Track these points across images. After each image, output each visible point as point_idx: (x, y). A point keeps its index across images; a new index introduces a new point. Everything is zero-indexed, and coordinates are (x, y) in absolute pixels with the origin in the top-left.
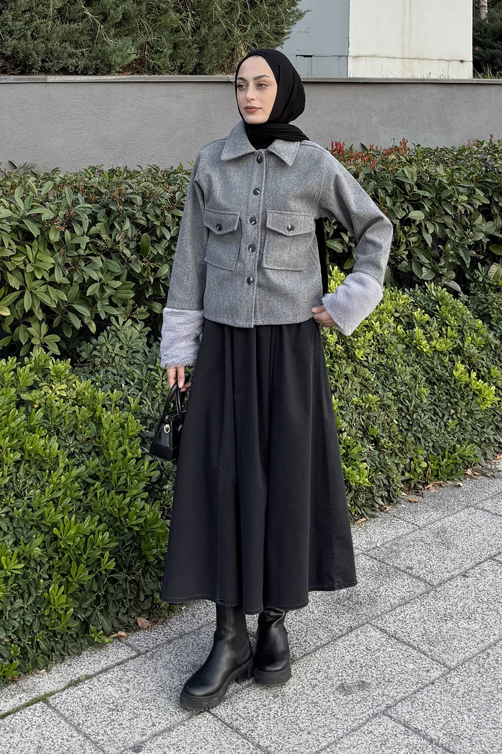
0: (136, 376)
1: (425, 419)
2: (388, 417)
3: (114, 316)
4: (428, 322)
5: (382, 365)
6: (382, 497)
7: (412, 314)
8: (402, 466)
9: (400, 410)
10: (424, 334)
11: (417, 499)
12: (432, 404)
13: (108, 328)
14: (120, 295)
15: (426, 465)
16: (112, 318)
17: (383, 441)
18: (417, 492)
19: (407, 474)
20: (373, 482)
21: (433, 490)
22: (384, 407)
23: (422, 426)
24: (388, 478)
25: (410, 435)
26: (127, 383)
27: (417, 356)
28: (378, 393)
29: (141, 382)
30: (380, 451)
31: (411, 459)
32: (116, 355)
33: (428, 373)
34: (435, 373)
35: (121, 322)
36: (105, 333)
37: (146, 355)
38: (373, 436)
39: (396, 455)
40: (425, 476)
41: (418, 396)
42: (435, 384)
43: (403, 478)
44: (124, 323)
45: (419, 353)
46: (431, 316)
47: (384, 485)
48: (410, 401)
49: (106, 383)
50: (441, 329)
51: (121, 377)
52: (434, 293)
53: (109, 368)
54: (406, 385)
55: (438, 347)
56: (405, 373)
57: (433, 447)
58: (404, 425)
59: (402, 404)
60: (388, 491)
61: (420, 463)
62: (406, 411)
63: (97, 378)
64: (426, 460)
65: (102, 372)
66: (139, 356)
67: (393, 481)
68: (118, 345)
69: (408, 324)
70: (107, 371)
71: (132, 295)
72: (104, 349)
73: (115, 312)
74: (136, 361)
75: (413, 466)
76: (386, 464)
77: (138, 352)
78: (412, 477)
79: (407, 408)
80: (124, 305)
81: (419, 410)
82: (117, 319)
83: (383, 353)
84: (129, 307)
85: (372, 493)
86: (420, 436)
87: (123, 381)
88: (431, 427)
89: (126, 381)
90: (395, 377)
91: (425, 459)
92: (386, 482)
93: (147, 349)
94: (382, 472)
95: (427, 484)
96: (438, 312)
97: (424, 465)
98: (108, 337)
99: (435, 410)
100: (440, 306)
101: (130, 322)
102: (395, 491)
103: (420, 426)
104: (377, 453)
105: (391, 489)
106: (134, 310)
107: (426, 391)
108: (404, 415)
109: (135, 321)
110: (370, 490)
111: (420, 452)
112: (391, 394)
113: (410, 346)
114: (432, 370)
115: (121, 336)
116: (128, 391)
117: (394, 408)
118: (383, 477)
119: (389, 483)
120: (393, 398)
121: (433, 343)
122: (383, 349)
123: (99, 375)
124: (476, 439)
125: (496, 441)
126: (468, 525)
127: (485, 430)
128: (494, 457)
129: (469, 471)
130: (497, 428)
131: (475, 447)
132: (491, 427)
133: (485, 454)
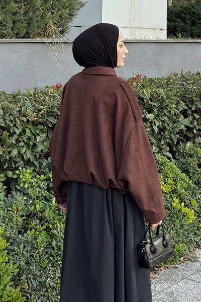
21: (163, 271)
29: (4, 218)
37: (5, 202)
66: (2, 203)
93: (6, 199)
95: (160, 267)
96: (163, 170)
100: (164, 167)
124: (185, 240)
125: (195, 241)
126: (185, 289)
127: (189, 235)
128: (194, 250)
129: (182, 259)
130: (195, 233)
131: (185, 245)
132: (192, 233)
133: (189, 249)
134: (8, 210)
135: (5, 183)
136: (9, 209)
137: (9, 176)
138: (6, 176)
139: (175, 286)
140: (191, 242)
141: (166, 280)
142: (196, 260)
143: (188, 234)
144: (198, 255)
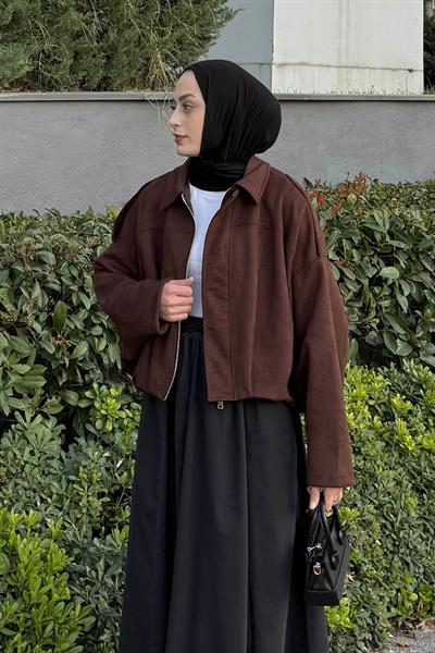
0: (54, 491)
1: (415, 536)
2: (370, 536)
3: (18, 410)
4: (410, 412)
5: (360, 470)
6: (364, 640)
7: (390, 402)
8: (387, 600)
9: (384, 526)
10: (408, 428)
11: (407, 642)
12: (420, 518)
13: (13, 426)
14: (27, 383)
15: (417, 597)
16: (17, 413)
17: (365, 569)
18: (407, 633)
19: (393, 610)
20: (355, 622)
21: (427, 630)
22: (365, 524)
23: (411, 547)
24: (372, 615)
25: (396, 559)
26: (42, 500)
27: (400, 456)
28: (356, 505)
29: (61, 498)
30: (362, 581)
31: (398, 590)
32: (26, 462)
33: (414, 478)
34: (423, 477)
35: (28, 418)
36: (10, 434)
37: (62, 461)
38: (352, 562)
39: (381, 586)
40: (415, 611)
41: (405, 508)
42: (423, 492)
43: (389, 615)
44: (33, 419)
45: (403, 453)
46: (414, 403)
47: (368, 625)
48: (396, 516)
49: (17, 500)
50: (426, 420)
51: (35, 491)
52: (416, 374)
53: (19, 481)
54: (389, 494)
55: (425, 443)
56: (387, 478)
57: (424, 573)
58: (389, 546)
59: (386, 519)
60: (372, 633)
61: (408, 595)
62: (390, 528)
63: (4, 494)
64: (416, 591)
65: (11, 485)
66: (55, 463)
67: (378, 618)
68: (28, 449)
69: (386, 414)
70: (16, 485)
71: (43, 383)
72: (10, 454)
73: (21, 404)
74: (51, 470)
75: (400, 599)
76: (370, 598)
77: (53, 458)
78: (399, 613)
79: (392, 524)
80: (31, 396)
81: (406, 526)
82: (23, 413)
83: (359, 453)
84: (36, 399)
85: (355, 636)
86: (408, 559)
87: (38, 498)
88: (422, 548)
89: (41, 498)
90: (376, 485)
91: (415, 589)
92: (370, 621)
93: (63, 454)
94: (364, 607)
95: (418, 621)
96: (422, 397)
97: (414, 597)
98: (14, 438)
99: (425, 525)
100: (425, 391)
101: (39, 418)
102: (381, 632)
103: (408, 547)
104: (359, 583)
105: (376, 630)
106: (43, 402)
107: (414, 501)
108: (388, 533)
109: (46, 416)
110: (352, 632)
111: (409, 580)
112: (372, 507)
113: (392, 444)
114: (420, 474)
115: (31, 438)
116: (46, 510)
117: (377, 525)
118: (366, 615)
119: (373, 622)
120: (375, 511)
121: (419, 438)
122: (359, 449)
123: (7, 489)
134: (69, 481)
135: (61, 418)
136: (72, 478)
137: (71, 403)
138: (63, 402)
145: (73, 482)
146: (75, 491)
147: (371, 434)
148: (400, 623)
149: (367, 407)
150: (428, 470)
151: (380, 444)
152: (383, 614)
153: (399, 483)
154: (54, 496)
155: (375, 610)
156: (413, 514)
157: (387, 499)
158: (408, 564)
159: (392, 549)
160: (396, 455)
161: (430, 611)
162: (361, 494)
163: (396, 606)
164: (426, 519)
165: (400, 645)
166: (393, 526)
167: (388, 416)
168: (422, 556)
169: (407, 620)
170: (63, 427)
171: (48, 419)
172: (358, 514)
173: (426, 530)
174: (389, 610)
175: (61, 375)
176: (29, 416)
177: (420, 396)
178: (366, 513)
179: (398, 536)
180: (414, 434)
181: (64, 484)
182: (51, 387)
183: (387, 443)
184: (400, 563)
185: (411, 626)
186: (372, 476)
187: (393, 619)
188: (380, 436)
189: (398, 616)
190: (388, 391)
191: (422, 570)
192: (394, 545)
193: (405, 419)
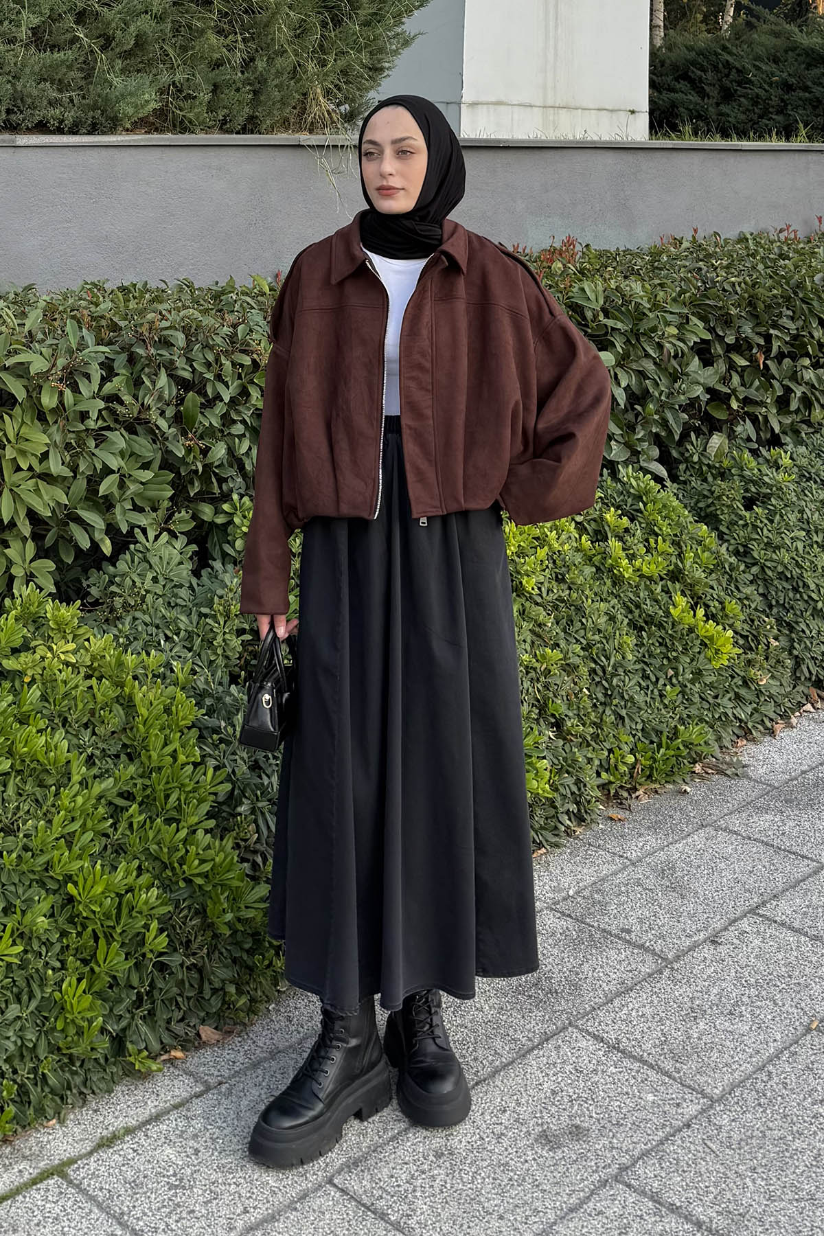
0: (182, 626)
1: (631, 684)
2: (575, 684)
3: (139, 527)
4: (627, 530)
5: (563, 601)
6: (568, 812)
7: (602, 518)
8: (597, 762)
9: (593, 672)
10: (624, 549)
11: (621, 814)
12: (639, 661)
13: (132, 546)
14: (150, 493)
15: (633, 759)
16: (137, 530)
17: (569, 724)
18: (621, 804)
19: (604, 775)
20: (556, 790)
21: (645, 800)
22: (569, 669)
23: (626, 697)
24: (578, 782)
25: (608, 712)
26: (167, 638)
27: (614, 584)
28: (558, 645)
29: (190, 636)
30: (564, 739)
31: (610, 751)
32: (147, 591)
33: (631, 612)
34: (642, 611)
35: (151, 537)
36: (128, 556)
37: (193, 590)
38: (553, 716)
39: (588, 745)
40: (632, 777)
41: (620, 649)
42: (642, 629)
43: (599, 781)
44: (157, 538)
45: (618, 581)
46: (632, 519)
47: (573, 793)
48: (608, 659)
49: (135, 639)
50: (647, 540)
51: (157, 627)
52: (634, 483)
53: (138, 614)
54: (600, 631)
55: (644, 568)
56: (598, 612)
57: (643, 730)
58: (600, 696)
59: (595, 662)
60: (577, 803)
61: (623, 757)
62: (600, 673)
63: (120, 631)
64: (632, 752)
65: (128, 619)
66: (184, 593)
67: (585, 786)
68: (150, 575)
69: (597, 532)
70: (135, 619)
71: (170, 493)
72: (128, 582)
73: (142, 520)
74: (179, 601)
75: (612, 761)
76: (575, 761)
77: (181, 586)
78: (612, 778)
79: (603, 669)
80: (155, 510)
81: (621, 671)
82: (144, 531)
83: (563, 580)
84: (161, 513)
85: (555, 808)
86: (623, 713)
87: (162, 636)
88: (640, 698)
89: (166, 635)
90: (584, 620)
91: (632, 750)
92: (574, 789)
93: (194, 581)
94: (568, 772)
95: (636, 790)
96: (641, 512)
97: (630, 759)
98: (133, 561)
99: (644, 670)
100: (645, 505)
101: (165, 537)
102: (589, 802)
103: (623, 697)
104: (561, 742)
105: (583, 800)
106: (170, 517)
107: (631, 641)
108: (597, 679)
109: (173, 535)
110: (552, 803)
111: (624, 738)
112: (578, 648)
113: (604, 569)
114: (638, 606)
115: (154, 560)
116: (171, 650)
117: (584, 670)
118: (569, 781)
119: (579, 789)
120: (582, 653)
121: (638, 563)
122: (563, 575)
123: (123, 624)
124: (707, 716)
125: (736, 717)
126: (707, 856)
127: (719, 701)
128: (734, 744)
129: (698, 768)
130: (738, 696)
131: (707, 729)
132: (728, 696)
133: (719, 739)
134: (201, 615)
135: (192, 537)
136: (205, 610)
137: (205, 518)
138: (194, 517)
139: (679, 846)
140: (724, 719)
141: (655, 828)
142: (740, 771)
143: (716, 697)
144: (745, 759)
145: (206, 616)
146: (208, 628)
147: (578, 559)
148: (613, 792)
149: (573, 524)
150: (648, 602)
151: (589, 570)
152: (591, 780)
153: (612, 619)
154: (182, 634)
155: (581, 776)
156: (630, 657)
157: (597, 637)
158: (622, 718)
159: (603, 700)
160: (609, 583)
161: (650, 777)
162: (565, 632)
163: (607, 771)
164: (645, 663)
165: (612, 819)
166: (604, 672)
167: (600, 536)
168: (640, 709)
169: (622, 787)
170: (194, 547)
171: (176, 538)
172: (561, 656)
173: (646, 677)
174: (598, 774)
175: (193, 484)
176: (151, 534)
177: (639, 511)
178: (570, 655)
179: (610, 684)
180: (631, 558)
181: (195, 617)
182: (180, 498)
183: (598, 569)
184: (613, 717)
185: (625, 794)
186: (579, 609)
187: (603, 787)
188: (590, 559)
189: (610, 783)
190: (600, 505)
191: (640, 727)
192: (606, 695)
193: (620, 539)
